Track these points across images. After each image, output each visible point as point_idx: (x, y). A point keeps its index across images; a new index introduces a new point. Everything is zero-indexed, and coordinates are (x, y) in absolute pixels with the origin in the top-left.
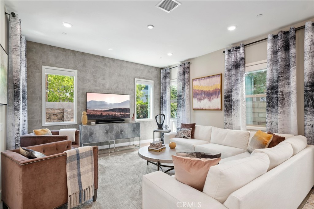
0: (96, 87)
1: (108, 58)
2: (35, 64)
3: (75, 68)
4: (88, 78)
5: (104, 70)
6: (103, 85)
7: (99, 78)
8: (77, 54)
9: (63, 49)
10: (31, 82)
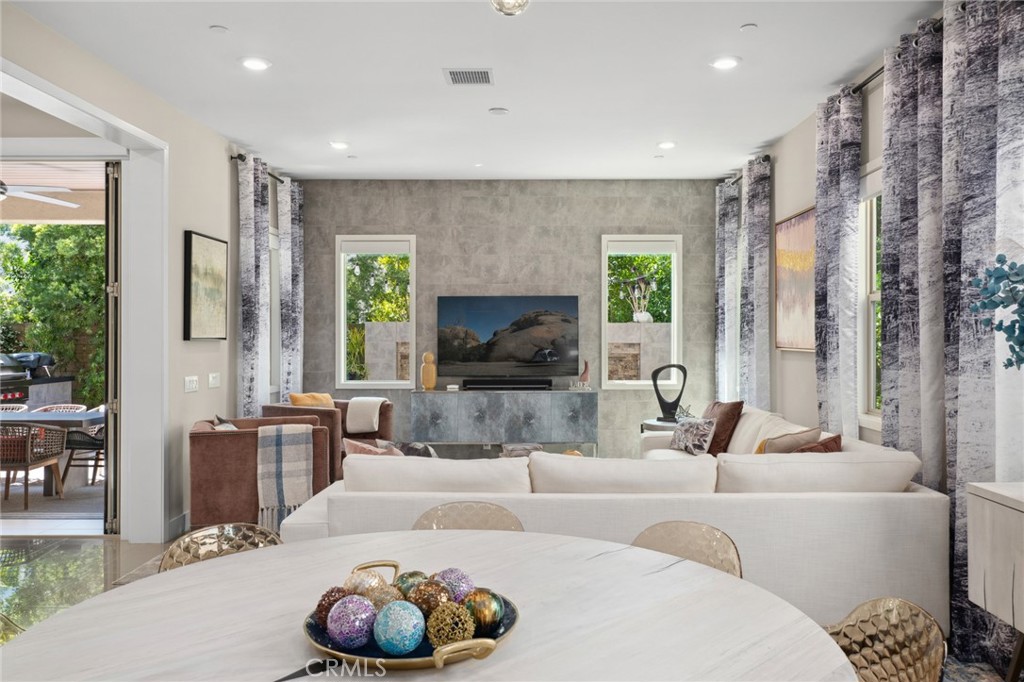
0: (468, 276)
1: (504, 181)
2: (321, 233)
3: (410, 228)
4: (444, 253)
5: (492, 223)
6: (489, 270)
7: (477, 248)
8: (414, 189)
9: (382, 181)
10: (314, 280)
